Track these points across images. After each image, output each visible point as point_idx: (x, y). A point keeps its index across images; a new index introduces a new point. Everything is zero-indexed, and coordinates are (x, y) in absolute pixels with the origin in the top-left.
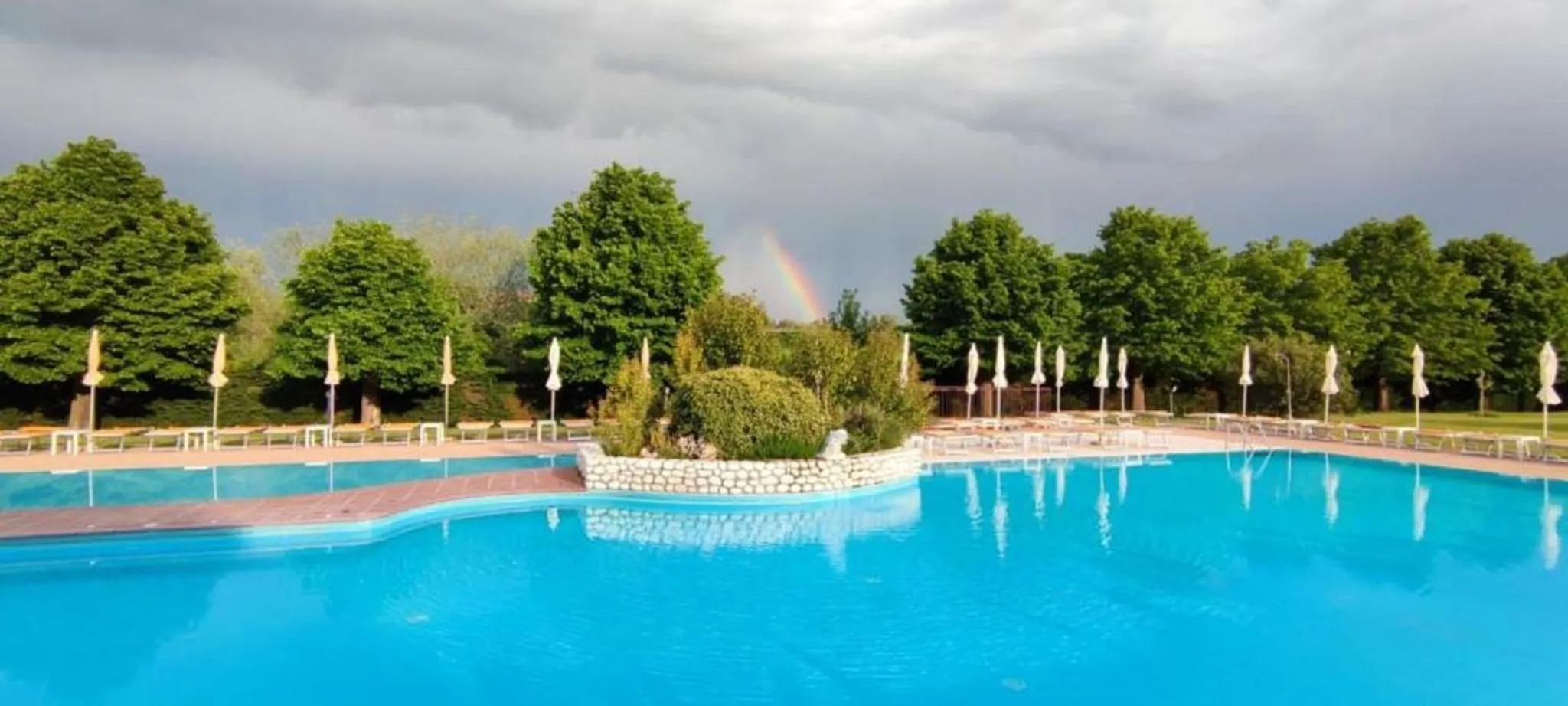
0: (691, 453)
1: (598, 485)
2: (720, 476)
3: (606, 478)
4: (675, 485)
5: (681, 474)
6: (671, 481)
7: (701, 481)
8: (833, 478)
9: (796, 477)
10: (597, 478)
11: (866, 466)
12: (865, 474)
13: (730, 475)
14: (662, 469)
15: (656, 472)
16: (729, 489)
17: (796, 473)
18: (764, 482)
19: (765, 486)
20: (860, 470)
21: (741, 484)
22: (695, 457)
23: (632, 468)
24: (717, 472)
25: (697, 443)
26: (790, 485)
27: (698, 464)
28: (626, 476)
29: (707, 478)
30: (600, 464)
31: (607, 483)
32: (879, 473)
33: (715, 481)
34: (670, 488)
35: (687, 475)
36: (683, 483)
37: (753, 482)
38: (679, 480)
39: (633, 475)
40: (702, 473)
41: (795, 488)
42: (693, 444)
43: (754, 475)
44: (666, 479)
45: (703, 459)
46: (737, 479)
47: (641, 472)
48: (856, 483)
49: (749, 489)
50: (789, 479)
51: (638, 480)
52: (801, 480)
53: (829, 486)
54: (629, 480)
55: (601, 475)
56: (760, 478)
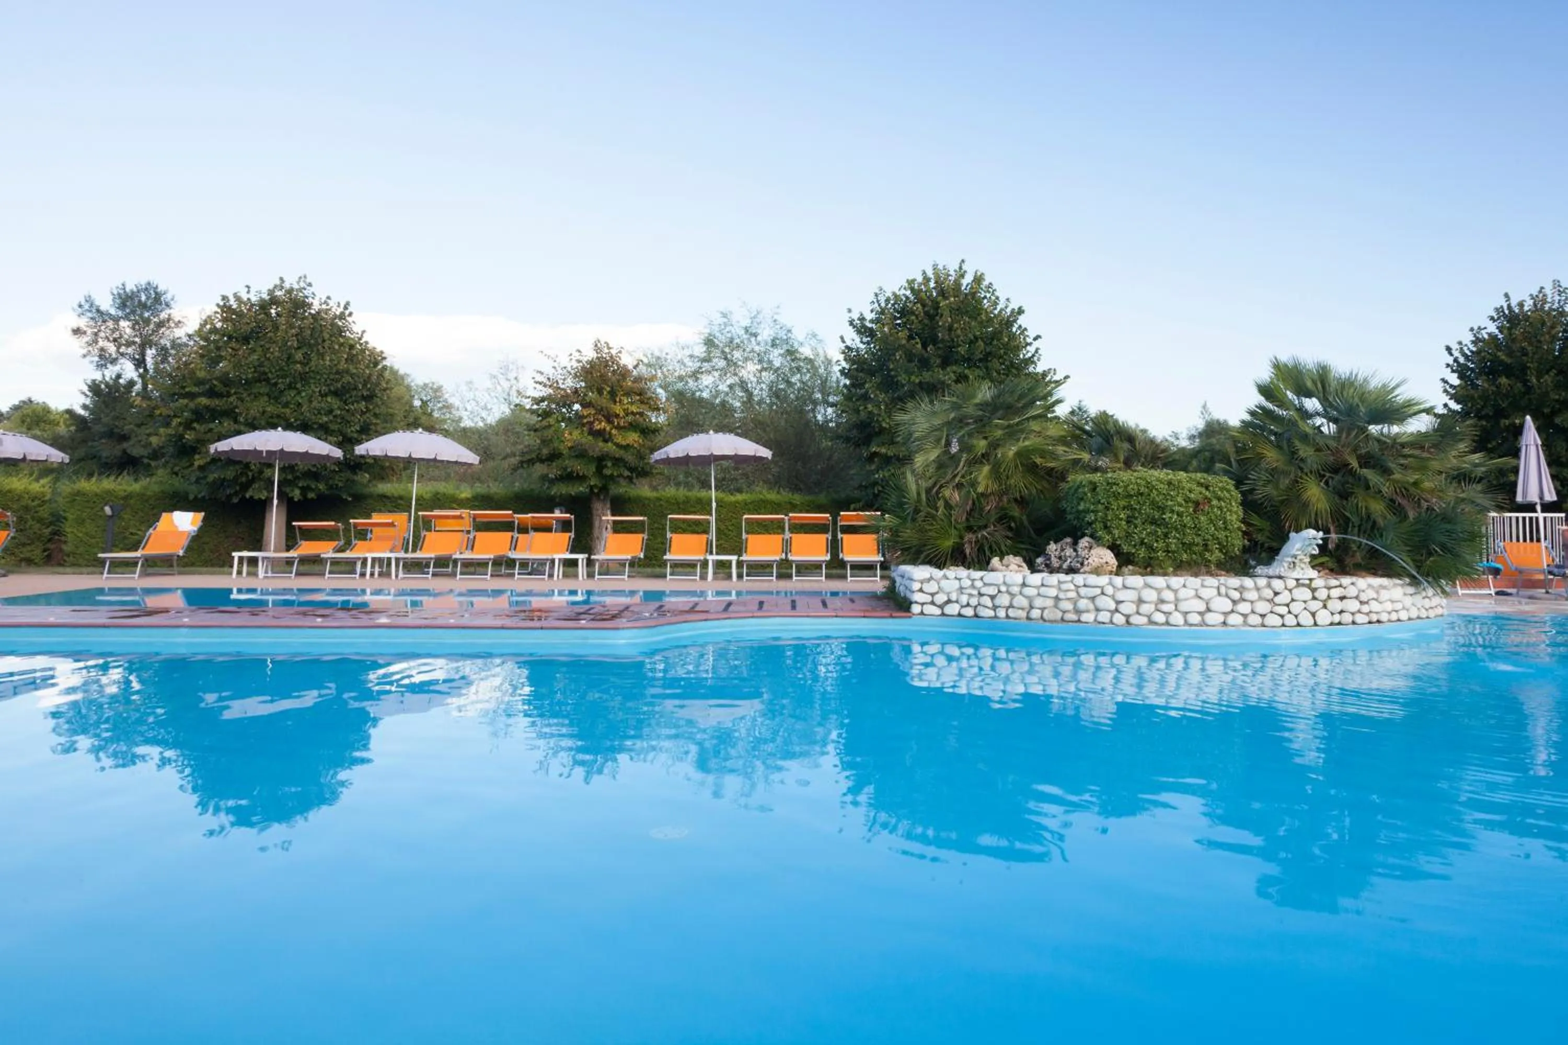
0: (1065, 566)
1: (931, 610)
2: (1113, 597)
3: (941, 598)
4: (1043, 609)
5: (1053, 592)
6: (1038, 602)
7: (1083, 604)
8: (1296, 607)
9: (1234, 602)
10: (928, 598)
11: (1352, 591)
12: (1353, 605)
13: (1130, 595)
14: (1024, 585)
15: (1016, 590)
16: (1128, 617)
17: (1236, 595)
18: (1184, 607)
19: (1186, 614)
20: (1342, 598)
21: (1145, 608)
22: (1071, 570)
23: (979, 584)
24: (1109, 590)
25: (1075, 550)
26: (1226, 614)
27: (1079, 579)
28: (971, 595)
29: (1093, 599)
30: (931, 579)
31: (941, 607)
32: (1374, 606)
33: (1107, 603)
34: (1036, 613)
35: (1062, 596)
36: (1056, 606)
37: (1166, 608)
38: (1050, 603)
39: (980, 595)
40: (1083, 591)
41: (1235, 619)
42: (1069, 552)
43: (1169, 595)
44: (1030, 599)
45: (1085, 573)
46: (1140, 601)
47: (992, 591)
48: (1337, 618)
49: (1159, 618)
50: (1224, 604)
51: (987, 601)
52: (1244, 608)
53: (1290, 620)
54: (974, 602)
55: (933, 595)
56: (1177, 601)
